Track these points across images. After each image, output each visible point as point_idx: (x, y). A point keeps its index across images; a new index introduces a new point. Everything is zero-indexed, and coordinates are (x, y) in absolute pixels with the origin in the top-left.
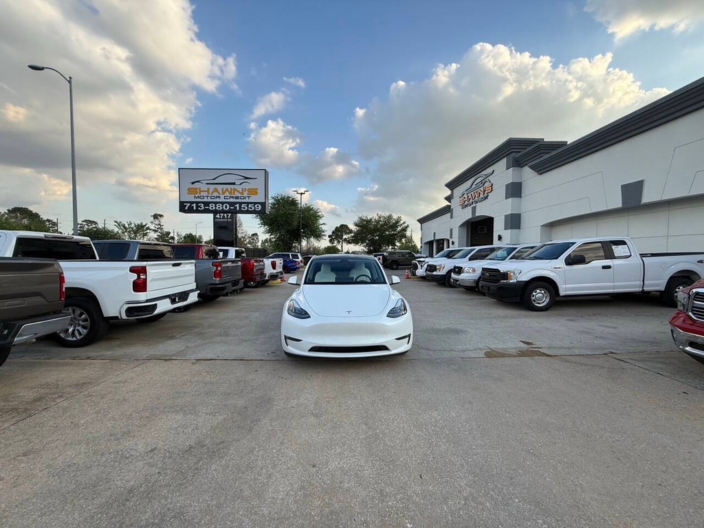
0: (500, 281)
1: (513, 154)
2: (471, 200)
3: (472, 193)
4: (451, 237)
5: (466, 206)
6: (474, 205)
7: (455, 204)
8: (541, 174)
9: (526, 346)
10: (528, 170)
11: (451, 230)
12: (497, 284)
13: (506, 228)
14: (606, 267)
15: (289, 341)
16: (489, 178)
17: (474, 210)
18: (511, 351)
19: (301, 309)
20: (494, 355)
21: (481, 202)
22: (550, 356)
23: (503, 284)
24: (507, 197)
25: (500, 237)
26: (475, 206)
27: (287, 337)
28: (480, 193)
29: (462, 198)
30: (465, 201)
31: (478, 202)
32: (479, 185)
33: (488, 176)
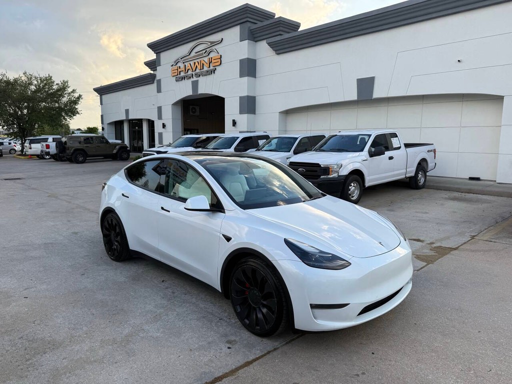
0: (320, 176)
1: (249, 24)
2: (190, 72)
3: (192, 63)
4: (160, 117)
5: (183, 78)
6: (195, 79)
7: (164, 72)
8: (278, 54)
9: (424, 244)
10: (263, 46)
11: (160, 109)
12: (319, 180)
13: (241, 112)
14: (391, 158)
15: (317, 311)
16: (216, 47)
17: (195, 85)
18: (427, 252)
19: (321, 252)
20: (428, 260)
21: (206, 77)
22: (455, 249)
23: (324, 180)
24: (241, 75)
25: (234, 123)
26: (197, 81)
27: (314, 307)
28: (203, 64)
29: (174, 67)
30: (180, 72)
31: (201, 76)
32: (202, 54)
33: (213, 44)
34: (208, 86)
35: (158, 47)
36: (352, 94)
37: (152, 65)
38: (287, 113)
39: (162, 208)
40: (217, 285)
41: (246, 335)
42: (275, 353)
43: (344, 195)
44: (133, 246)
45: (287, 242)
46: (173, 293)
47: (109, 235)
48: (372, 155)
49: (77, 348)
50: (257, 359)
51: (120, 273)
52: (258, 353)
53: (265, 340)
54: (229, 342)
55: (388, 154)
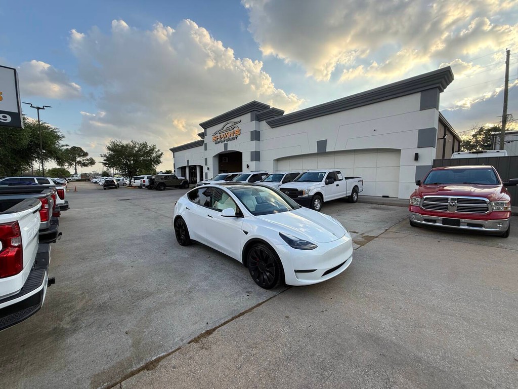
0: (299, 196)
1: (255, 112)
2: (223, 139)
3: (224, 134)
4: (206, 164)
5: (219, 142)
6: (226, 142)
7: (208, 139)
8: (272, 128)
9: (358, 235)
10: (264, 124)
11: (206, 159)
12: (297, 198)
13: (252, 160)
14: (337, 185)
15: (299, 274)
16: (238, 125)
17: (226, 146)
18: (360, 239)
19: (300, 240)
20: (361, 244)
21: (232, 141)
22: (377, 237)
23: (300, 198)
24: (252, 140)
25: (248, 166)
26: (227, 143)
27: (296, 271)
28: (230, 134)
29: (214, 136)
30: (217, 139)
31: (229, 141)
32: (230, 129)
33: (236, 123)
34: (233, 146)
35: (205, 125)
36: (315, 150)
37: (202, 135)
38: (278, 160)
39: (208, 215)
40: (240, 260)
41: (258, 288)
42: (274, 299)
43: (312, 207)
44: (192, 237)
45: (280, 234)
46: (215, 264)
47: (179, 231)
48: (327, 184)
49: (161, 296)
50: (264, 302)
51: (185, 253)
52: (265, 299)
53: (268, 291)
54: (248, 292)
55: (336, 183)
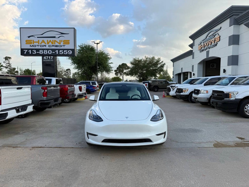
0: (224, 99)
1: (234, 16)
2: (206, 47)
3: (207, 42)
4: (193, 71)
5: (203, 50)
6: (208, 50)
7: (196, 49)
9: (241, 141)
10: (243, 27)
11: (193, 66)
13: (228, 65)
15: (89, 136)
16: (218, 32)
17: (208, 53)
18: (230, 144)
19: (97, 115)
20: (219, 146)
21: (213, 48)
23: (226, 101)
24: (230, 44)
25: (224, 71)
26: (209, 51)
27: (88, 134)
28: (212, 42)
29: (200, 46)
30: (202, 47)
31: (211, 48)
32: (211, 37)
33: (217, 31)
34: (214, 53)
35: (193, 37)
37: (191, 46)
52: (79, 147)
